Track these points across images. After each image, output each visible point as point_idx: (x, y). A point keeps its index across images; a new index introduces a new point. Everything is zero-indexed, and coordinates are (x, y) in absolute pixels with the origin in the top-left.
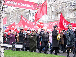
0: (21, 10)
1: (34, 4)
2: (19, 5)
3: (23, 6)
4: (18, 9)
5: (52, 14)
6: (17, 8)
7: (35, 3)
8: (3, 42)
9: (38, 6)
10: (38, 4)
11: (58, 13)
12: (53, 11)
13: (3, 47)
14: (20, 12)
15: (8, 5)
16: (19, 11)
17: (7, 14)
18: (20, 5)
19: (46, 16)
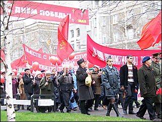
0: (46, 24)
1: (73, 10)
2: (41, 14)
3: (51, 16)
4: (40, 24)
5: (112, 31)
6: (38, 21)
7: (76, 9)
8: (11, 96)
9: (82, 14)
10: (83, 11)
11: (126, 28)
12: (114, 23)
13: (13, 106)
14: (45, 29)
15: (19, 15)
16: (42, 29)
17: (17, 35)
18: (44, 15)
19: (101, 35)
